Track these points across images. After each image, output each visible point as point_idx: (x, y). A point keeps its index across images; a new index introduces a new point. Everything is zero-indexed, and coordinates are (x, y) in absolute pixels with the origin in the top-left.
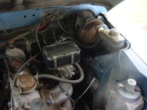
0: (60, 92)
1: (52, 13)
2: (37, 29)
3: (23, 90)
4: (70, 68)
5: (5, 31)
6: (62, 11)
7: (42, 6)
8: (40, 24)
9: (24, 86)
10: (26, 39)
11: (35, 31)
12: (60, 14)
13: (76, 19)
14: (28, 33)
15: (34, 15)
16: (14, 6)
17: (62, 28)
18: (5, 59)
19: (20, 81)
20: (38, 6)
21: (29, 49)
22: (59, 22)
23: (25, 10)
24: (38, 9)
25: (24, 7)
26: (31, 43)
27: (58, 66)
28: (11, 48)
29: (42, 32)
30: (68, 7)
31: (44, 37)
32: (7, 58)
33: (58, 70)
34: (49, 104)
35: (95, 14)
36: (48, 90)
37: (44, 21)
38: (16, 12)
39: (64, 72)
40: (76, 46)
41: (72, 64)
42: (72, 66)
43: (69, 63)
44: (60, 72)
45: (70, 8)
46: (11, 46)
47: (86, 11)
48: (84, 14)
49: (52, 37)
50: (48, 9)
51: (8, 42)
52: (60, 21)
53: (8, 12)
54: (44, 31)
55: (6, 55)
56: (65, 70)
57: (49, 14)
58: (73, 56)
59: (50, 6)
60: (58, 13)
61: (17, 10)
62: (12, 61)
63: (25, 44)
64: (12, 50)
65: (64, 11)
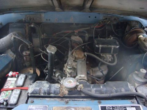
0: (98, 70)
1: (109, 18)
2: (95, 27)
3: (75, 58)
4: (109, 56)
5: (74, 24)
6: (116, 18)
7: (102, 12)
8: (98, 24)
9: (77, 56)
10: (86, 32)
11: (93, 28)
12: (115, 20)
13: (126, 26)
14: (89, 28)
15: (96, 17)
16: (84, 9)
17: (113, 30)
18: (69, 41)
19: (75, 53)
20: (99, 12)
21: (86, 39)
22: (112, 26)
23: (90, 12)
24: (100, 14)
25: (90, 10)
26: (89, 36)
27: (101, 52)
28: (75, 36)
29: (99, 30)
30: (122, 16)
31: (100, 34)
32: (71, 41)
33: (101, 55)
34: (88, 73)
35: (143, 26)
36: (91, 67)
37: (102, 23)
38: (85, 13)
39: (104, 58)
40: (118, 43)
41: (111, 54)
42: (111, 56)
43: (110, 52)
44: (102, 57)
45: (123, 17)
46: (75, 34)
47: (135, 22)
48: (132, 24)
49: (105, 36)
50: (106, 15)
51: (74, 31)
52: (114, 25)
53: (80, 12)
54: (100, 30)
55: (70, 39)
56: (105, 56)
57: (106, 19)
58: (113, 49)
59: (108, 13)
60: (113, 19)
61: (85, 12)
62: (73, 43)
63: (84, 36)
64: (76, 37)
65: (118, 18)
